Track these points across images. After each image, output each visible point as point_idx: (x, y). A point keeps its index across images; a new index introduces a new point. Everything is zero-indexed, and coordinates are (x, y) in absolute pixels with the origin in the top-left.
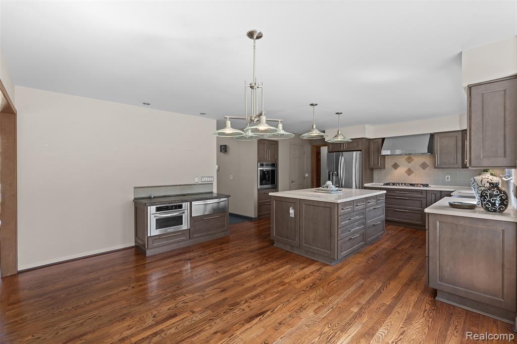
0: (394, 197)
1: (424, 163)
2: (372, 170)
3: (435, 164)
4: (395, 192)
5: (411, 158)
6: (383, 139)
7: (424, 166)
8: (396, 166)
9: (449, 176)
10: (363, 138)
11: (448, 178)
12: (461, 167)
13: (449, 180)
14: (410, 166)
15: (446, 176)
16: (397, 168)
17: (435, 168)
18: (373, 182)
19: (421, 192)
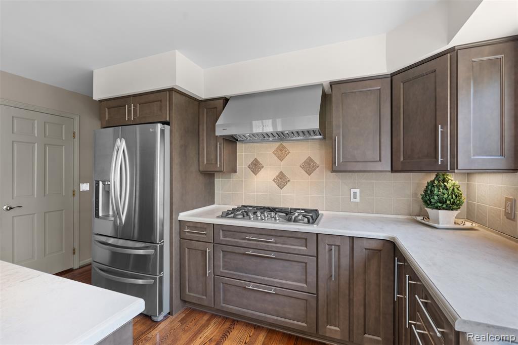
0: (242, 250)
1: (310, 159)
2: (209, 175)
3: (333, 163)
4: (243, 235)
5: (284, 147)
6: (226, 100)
7: (309, 166)
8: (256, 167)
9: (358, 191)
10: (171, 90)
11: (355, 194)
12: (390, 169)
13: (358, 200)
14: (283, 166)
15: (353, 191)
16: (258, 171)
17: (333, 171)
18: (213, 203)
19: (303, 238)
